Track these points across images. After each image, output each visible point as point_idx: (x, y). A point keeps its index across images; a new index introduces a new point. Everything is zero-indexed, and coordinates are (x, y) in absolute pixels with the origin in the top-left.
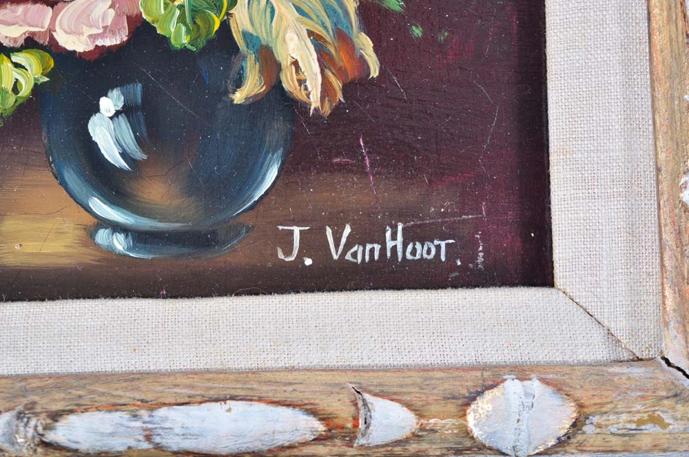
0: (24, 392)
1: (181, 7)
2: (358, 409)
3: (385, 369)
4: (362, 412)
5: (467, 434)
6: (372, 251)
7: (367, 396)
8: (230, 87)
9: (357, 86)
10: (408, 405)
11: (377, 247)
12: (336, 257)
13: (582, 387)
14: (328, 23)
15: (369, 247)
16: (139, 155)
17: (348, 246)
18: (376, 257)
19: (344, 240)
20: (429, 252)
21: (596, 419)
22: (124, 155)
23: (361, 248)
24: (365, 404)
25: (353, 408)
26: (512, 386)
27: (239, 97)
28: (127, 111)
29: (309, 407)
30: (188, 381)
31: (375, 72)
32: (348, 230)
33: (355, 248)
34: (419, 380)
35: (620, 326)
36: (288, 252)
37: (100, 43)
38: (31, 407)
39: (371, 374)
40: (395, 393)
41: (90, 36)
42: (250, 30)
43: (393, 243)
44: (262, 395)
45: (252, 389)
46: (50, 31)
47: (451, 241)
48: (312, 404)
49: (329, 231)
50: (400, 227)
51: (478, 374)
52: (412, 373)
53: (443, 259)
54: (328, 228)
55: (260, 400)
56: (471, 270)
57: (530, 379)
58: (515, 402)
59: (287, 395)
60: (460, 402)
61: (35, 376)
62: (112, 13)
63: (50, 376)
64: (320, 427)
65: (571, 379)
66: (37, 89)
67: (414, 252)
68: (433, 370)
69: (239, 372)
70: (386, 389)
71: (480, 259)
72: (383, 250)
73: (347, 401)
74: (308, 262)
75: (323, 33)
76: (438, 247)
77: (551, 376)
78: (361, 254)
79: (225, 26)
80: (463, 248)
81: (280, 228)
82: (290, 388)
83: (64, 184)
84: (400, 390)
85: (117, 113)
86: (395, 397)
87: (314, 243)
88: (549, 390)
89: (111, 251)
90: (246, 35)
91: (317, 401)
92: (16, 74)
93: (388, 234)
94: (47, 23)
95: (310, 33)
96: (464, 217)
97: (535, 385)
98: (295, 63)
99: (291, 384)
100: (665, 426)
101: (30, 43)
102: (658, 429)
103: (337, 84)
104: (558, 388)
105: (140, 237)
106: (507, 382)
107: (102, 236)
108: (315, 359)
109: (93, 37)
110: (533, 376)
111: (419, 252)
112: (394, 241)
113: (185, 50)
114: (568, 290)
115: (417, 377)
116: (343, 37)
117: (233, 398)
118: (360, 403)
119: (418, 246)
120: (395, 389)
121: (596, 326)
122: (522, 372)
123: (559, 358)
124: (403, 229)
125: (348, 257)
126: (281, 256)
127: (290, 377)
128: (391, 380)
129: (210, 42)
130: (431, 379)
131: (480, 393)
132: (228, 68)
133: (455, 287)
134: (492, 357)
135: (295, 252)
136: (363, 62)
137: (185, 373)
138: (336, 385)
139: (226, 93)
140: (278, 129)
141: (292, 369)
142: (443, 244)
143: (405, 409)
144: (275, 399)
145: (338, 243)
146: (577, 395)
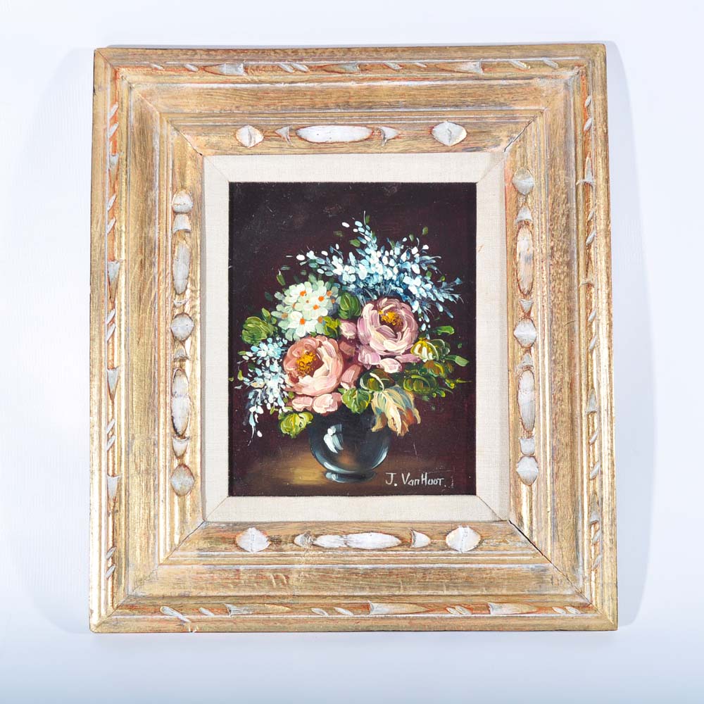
0: (306, 528)
1: (355, 399)
3: (420, 523)
4: (413, 537)
5: (446, 544)
6: (417, 482)
7: (415, 532)
8: (371, 426)
9: (413, 426)
10: (428, 535)
11: (419, 480)
12: (405, 483)
13: (483, 530)
14: (404, 405)
15: (416, 480)
16: (341, 448)
17: (409, 480)
18: (418, 484)
19: (407, 478)
20: (435, 482)
21: (486, 541)
22: (336, 448)
24: (414, 535)
25: (410, 536)
26: (461, 529)
27: (374, 429)
28: (337, 433)
30: (357, 525)
31: (419, 422)
32: (409, 475)
33: (411, 481)
35: (497, 510)
36: (389, 482)
37: (328, 410)
38: (309, 532)
39: (416, 524)
41: (325, 408)
42: (378, 406)
45: (378, 529)
46: (312, 406)
47: (443, 479)
48: (397, 534)
49: (403, 475)
50: (426, 474)
51: (450, 525)
52: (429, 524)
53: (440, 485)
55: (381, 532)
56: (449, 489)
58: (462, 534)
59: (389, 531)
60: (444, 534)
61: (308, 522)
62: (332, 400)
63: (313, 522)
64: (400, 542)
65: (480, 527)
66: (307, 425)
67: (430, 482)
68: (436, 523)
69: (374, 522)
70: (421, 529)
71: (452, 485)
72: (420, 482)
73: (408, 533)
74: (396, 485)
75: (402, 408)
76: (439, 481)
77: (473, 526)
78: (413, 482)
79: (370, 405)
80: (447, 481)
81: (387, 473)
82: (391, 529)
83: (315, 457)
84: (425, 530)
85: (334, 434)
86: (423, 532)
87: (398, 479)
88: (472, 531)
89: (331, 480)
90: (376, 408)
91: (399, 533)
92: (300, 420)
93: (422, 476)
94: (311, 404)
95: (398, 408)
96: (447, 471)
97: (468, 529)
98: (393, 419)
99: (391, 527)
100: (508, 543)
101: (305, 410)
102: (505, 544)
103: (406, 426)
104: (475, 530)
105: (340, 476)
106: (459, 528)
107: (328, 475)
108: (398, 518)
109: (326, 408)
110: (467, 526)
111: (432, 482)
112: (424, 478)
113: (356, 413)
114: (480, 497)
115: (430, 526)
116: (409, 410)
117: (372, 532)
118: (412, 534)
119: (432, 480)
121: (489, 510)
122: (464, 524)
123: (476, 519)
125: (409, 483)
126: (387, 483)
127: (390, 525)
128: (422, 526)
129: (364, 411)
130: (435, 526)
131: (450, 532)
132: (370, 419)
133: (443, 494)
134: (455, 519)
135: (392, 482)
136: (415, 418)
137: (356, 522)
138: (405, 528)
139: (370, 428)
140: (386, 441)
141: (390, 522)
143: (426, 536)
144: (386, 532)
145: (406, 479)
146: (481, 533)
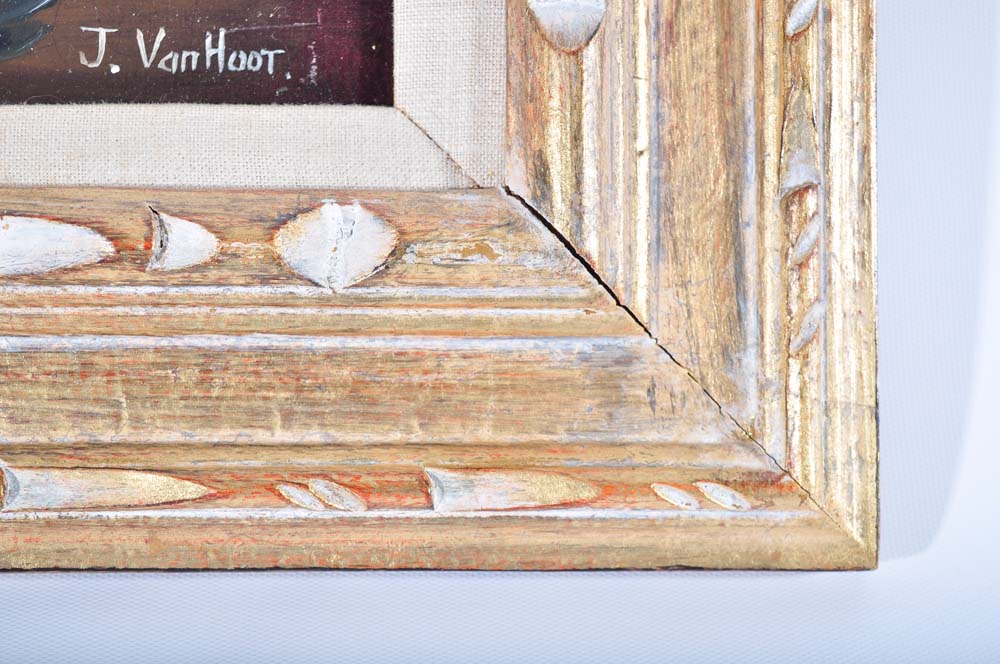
2: (152, 229)
3: (191, 189)
4: (157, 233)
5: (277, 260)
6: (189, 59)
7: (164, 216)
10: (209, 227)
11: (195, 55)
12: (147, 65)
13: (406, 213)
15: (185, 54)
17: (162, 53)
18: (194, 67)
19: (157, 46)
20: (254, 63)
21: (417, 248)
23: (177, 56)
24: (162, 225)
25: (146, 228)
26: (331, 211)
29: (96, 225)
32: (162, 34)
33: (170, 56)
34: (225, 201)
35: (461, 151)
36: (92, 58)
39: (173, 194)
40: (195, 214)
43: (214, 51)
44: (47, 211)
45: (35, 205)
47: (280, 51)
48: (99, 222)
49: (140, 36)
50: (222, 33)
51: (295, 197)
52: (220, 194)
53: (271, 70)
54: (139, 31)
55: (42, 216)
56: (301, 85)
57: (351, 204)
58: (333, 229)
59: (72, 212)
60: (267, 225)
64: (109, 248)
65: (397, 205)
67: (237, 62)
68: (244, 191)
69: (24, 187)
70: (186, 209)
71: (313, 73)
72: (202, 59)
73: (140, 220)
76: (265, 58)
77: (374, 202)
78: (177, 62)
80: (295, 59)
81: (84, 29)
82: (78, 205)
84: (203, 210)
86: (195, 218)
87: (122, 48)
88: (370, 215)
91: (106, 220)
93: (208, 41)
96: (296, 24)
97: (356, 210)
99: (79, 201)
100: (493, 257)
102: (485, 260)
104: (381, 213)
106: (325, 206)
108: (113, 176)
110: (356, 201)
111: (243, 62)
112: (215, 48)
114: (407, 111)
115: (224, 199)
117: (11, 213)
118: (155, 224)
119: (243, 55)
120: (197, 210)
121: (433, 150)
122: (343, 197)
123: (389, 183)
124: (226, 36)
125: (162, 65)
126: (83, 61)
127: (81, 194)
128: (194, 202)
130: (240, 200)
133: (281, 102)
134: (315, 180)
135: (101, 57)
138: (131, 203)
141: (85, 187)
142: (271, 54)
143: (205, 230)
144: (59, 216)
145: (150, 49)
146: (400, 220)
